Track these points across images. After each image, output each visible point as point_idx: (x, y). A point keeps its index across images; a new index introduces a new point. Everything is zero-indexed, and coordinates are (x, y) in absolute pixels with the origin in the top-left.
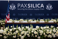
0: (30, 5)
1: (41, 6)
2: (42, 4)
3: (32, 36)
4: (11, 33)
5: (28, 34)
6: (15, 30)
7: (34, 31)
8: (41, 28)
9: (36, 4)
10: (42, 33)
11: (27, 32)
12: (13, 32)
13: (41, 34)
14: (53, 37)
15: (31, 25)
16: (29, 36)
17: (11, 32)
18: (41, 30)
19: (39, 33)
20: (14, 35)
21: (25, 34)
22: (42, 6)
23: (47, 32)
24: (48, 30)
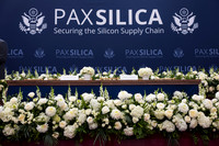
0: (106, 15)
1: (152, 19)
2: (155, 11)
3: (103, 125)
4: (31, 116)
5: (90, 120)
6: (45, 106)
7: (111, 109)
9: (130, 11)
10: (139, 115)
11: (88, 111)
12: (36, 112)
13: (135, 120)
14: (177, 129)
15: (101, 88)
16: (94, 126)
17: (31, 111)
18: (137, 104)
19: (128, 115)
21: (81, 119)
22: (155, 17)
23: (156, 113)
24: (161, 106)
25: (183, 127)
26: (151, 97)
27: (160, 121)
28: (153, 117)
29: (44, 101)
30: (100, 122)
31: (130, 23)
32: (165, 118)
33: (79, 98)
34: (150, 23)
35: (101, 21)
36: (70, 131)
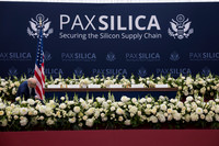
2: (154, 17)
3: (111, 118)
4: (64, 112)
5: (103, 115)
6: (73, 106)
7: (116, 108)
8: (134, 100)
9: (130, 17)
10: (135, 112)
11: (101, 110)
13: (132, 115)
15: (109, 94)
16: (105, 119)
18: (133, 105)
19: (127, 111)
20: (72, 117)
21: (97, 115)
22: (153, 22)
23: (146, 110)
24: (149, 106)
25: (163, 120)
26: (143, 100)
27: (148, 116)
28: (143, 113)
29: (72, 102)
30: (109, 116)
31: (131, 28)
32: (152, 114)
33: (95, 100)
34: (149, 28)
35: (103, 26)
36: (90, 122)
